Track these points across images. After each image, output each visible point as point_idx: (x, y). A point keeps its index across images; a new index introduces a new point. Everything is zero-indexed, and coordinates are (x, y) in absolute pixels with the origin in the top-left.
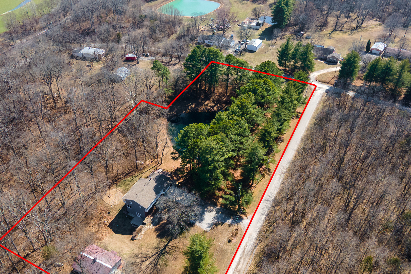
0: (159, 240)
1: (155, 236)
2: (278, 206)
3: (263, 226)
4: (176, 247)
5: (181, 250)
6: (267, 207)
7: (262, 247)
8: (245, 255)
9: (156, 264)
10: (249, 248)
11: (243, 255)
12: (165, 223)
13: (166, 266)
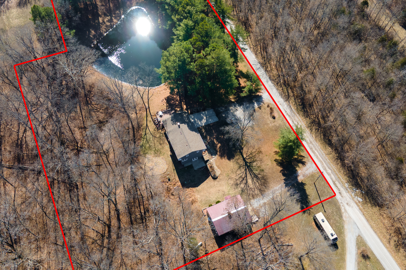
0: (233, 160)
1: (227, 161)
2: (267, 67)
3: (277, 89)
4: (251, 154)
5: (256, 152)
6: (263, 74)
7: (294, 103)
8: (293, 118)
9: (256, 176)
10: (288, 111)
11: (292, 119)
12: (220, 146)
13: (263, 170)
